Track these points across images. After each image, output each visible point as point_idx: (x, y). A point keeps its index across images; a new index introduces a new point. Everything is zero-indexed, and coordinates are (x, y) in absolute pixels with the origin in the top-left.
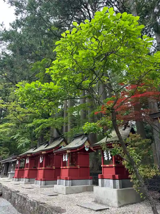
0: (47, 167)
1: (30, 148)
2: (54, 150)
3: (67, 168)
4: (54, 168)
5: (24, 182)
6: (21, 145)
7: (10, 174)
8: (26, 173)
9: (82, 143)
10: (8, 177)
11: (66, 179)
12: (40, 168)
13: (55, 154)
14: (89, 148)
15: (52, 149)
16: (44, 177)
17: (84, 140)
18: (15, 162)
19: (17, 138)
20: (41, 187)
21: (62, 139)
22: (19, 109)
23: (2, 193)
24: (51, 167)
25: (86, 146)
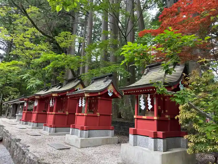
0: (59, 112)
1: (41, 90)
2: (68, 93)
3: (84, 116)
4: (67, 113)
5: (31, 127)
6: (31, 85)
7: (18, 116)
8: (34, 116)
9: (104, 86)
10: (16, 119)
11: (82, 129)
12: (50, 113)
13: (69, 98)
14: (113, 93)
15: (65, 91)
16: (54, 123)
17: (108, 83)
18: (23, 103)
19: (27, 78)
20: (50, 135)
21: (79, 81)
22: (28, 44)
23: (3, 138)
24: (64, 112)
25: (110, 90)
